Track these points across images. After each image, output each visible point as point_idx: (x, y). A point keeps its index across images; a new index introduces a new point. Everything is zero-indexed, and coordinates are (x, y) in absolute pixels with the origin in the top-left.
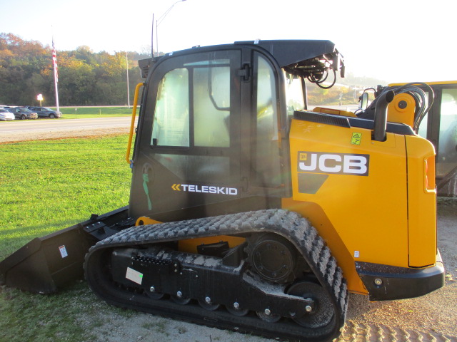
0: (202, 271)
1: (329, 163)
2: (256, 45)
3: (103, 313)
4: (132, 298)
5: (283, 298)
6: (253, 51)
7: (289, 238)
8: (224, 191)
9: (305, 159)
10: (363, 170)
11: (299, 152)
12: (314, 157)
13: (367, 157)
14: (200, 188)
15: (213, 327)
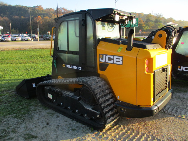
0: (68, 97)
1: (110, 59)
2: (86, 12)
3: (39, 107)
4: (49, 103)
5: (90, 111)
6: (85, 14)
7: (89, 87)
8: (77, 68)
9: (102, 57)
10: (121, 63)
11: (100, 54)
12: (104, 56)
13: (122, 57)
14: (70, 67)
15: (68, 117)
